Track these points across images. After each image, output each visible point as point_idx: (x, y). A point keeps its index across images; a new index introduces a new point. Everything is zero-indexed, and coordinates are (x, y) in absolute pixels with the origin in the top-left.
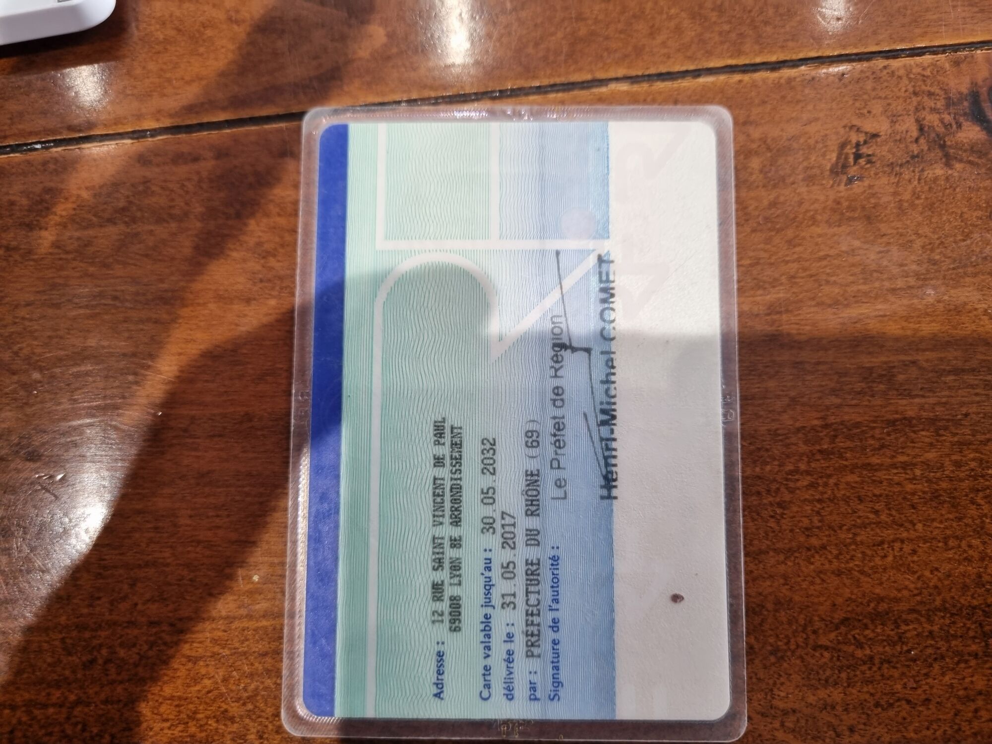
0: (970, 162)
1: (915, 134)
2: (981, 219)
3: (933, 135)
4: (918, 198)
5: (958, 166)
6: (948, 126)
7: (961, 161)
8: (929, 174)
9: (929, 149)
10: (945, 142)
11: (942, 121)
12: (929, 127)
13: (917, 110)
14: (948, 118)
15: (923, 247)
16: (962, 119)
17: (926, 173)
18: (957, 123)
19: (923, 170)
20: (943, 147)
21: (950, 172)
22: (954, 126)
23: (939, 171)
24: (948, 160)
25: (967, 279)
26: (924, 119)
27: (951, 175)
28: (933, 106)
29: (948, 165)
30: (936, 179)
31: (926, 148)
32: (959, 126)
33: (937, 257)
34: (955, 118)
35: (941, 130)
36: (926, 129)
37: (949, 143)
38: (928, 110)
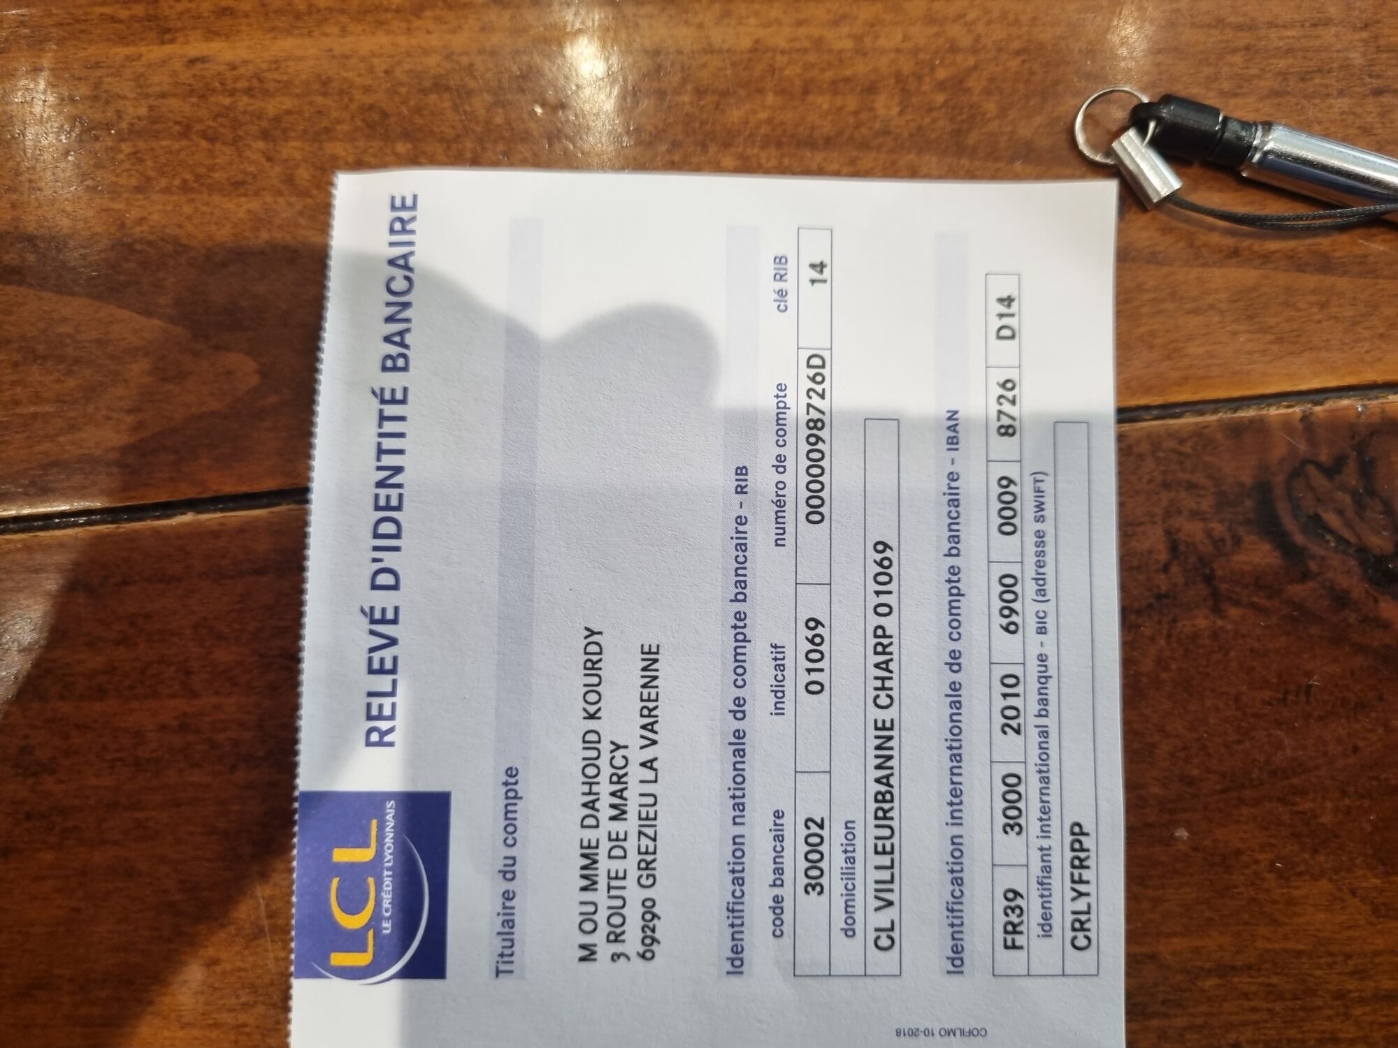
0: (1255, 607)
1: (1163, 557)
2: (1270, 704)
3: (1193, 559)
4: (1167, 669)
5: (1234, 612)
6: (1217, 543)
7: (1237, 603)
8: (1185, 626)
9: (1186, 584)
10: (1212, 570)
11: (1209, 533)
12: (1187, 544)
13: (1168, 515)
14: (1218, 528)
15: (1172, 755)
16: (1241, 531)
17: (1180, 624)
18: (1233, 537)
19: (1175, 621)
20: (1209, 579)
21: (1220, 623)
22: (1229, 543)
23: (1202, 621)
24: (1217, 602)
25: (1245, 811)
26: (1179, 530)
27: (1221, 628)
28: (1194, 506)
29: (1217, 611)
30: (1195, 637)
31: (1180, 580)
32: (1237, 541)
33: (1195, 772)
34: (1230, 530)
35: (1207, 548)
36: (1182, 548)
37: (1219, 573)
38: (1186, 513)
